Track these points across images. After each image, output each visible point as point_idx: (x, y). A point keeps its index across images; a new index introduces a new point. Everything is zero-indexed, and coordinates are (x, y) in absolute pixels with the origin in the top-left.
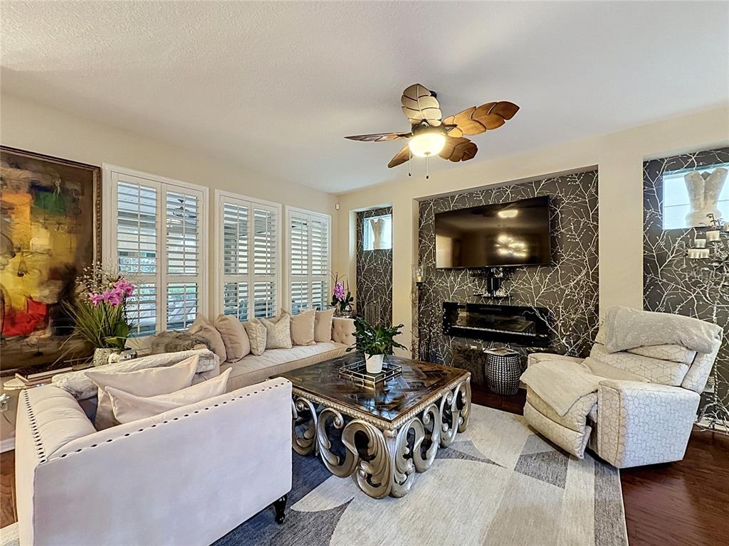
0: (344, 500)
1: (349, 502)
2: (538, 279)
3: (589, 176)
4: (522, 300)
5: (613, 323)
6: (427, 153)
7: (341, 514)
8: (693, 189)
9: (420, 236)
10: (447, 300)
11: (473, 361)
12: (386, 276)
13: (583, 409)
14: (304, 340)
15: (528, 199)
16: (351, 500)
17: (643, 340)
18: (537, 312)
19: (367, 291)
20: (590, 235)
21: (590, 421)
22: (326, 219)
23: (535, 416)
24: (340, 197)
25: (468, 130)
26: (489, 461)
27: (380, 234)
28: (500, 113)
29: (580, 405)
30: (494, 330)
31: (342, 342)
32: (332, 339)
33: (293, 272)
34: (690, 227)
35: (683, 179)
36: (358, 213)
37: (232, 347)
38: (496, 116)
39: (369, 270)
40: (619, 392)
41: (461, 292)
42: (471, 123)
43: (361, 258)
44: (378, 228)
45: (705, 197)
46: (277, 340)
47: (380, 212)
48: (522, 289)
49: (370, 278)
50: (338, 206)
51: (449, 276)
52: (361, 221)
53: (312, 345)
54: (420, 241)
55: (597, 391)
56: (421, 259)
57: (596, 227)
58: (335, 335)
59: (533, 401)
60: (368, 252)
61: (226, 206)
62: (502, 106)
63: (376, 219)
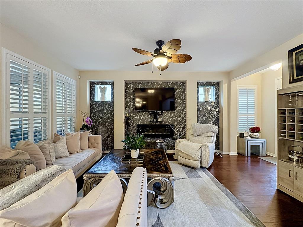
0: (156, 215)
1: (158, 215)
2: (170, 115)
3: (183, 83)
4: (165, 122)
5: (195, 128)
6: (160, 65)
7: (161, 222)
8: (205, 91)
9: (126, 97)
10: (138, 124)
11: (151, 146)
12: (108, 114)
13: (199, 154)
14: (76, 150)
15: (167, 88)
16: (158, 214)
17: (204, 131)
18: (171, 126)
19: (97, 121)
20: (184, 101)
21: (201, 157)
22: (73, 82)
23: (182, 160)
24: (81, 72)
25: (174, 61)
26: (181, 179)
27: (105, 94)
28: (187, 59)
29: (198, 153)
30: (156, 134)
31: (94, 148)
32: (88, 147)
33: (57, 111)
34: (204, 101)
35: (202, 88)
36: (91, 82)
37: (37, 163)
38: (185, 59)
39: (98, 111)
40: (208, 146)
41: (143, 120)
42: (176, 59)
43: (93, 105)
44: (103, 91)
45: (207, 94)
46: (60, 152)
47: (104, 83)
48: (165, 118)
49: (98, 115)
50: (79, 76)
51: (138, 114)
52: (93, 86)
53: (80, 152)
54: (126, 99)
55: (201, 147)
56: (126, 106)
57: (185, 99)
58: (90, 144)
59: (182, 155)
60: (97, 102)
61: (12, 63)
62: (188, 57)
63: (102, 86)
